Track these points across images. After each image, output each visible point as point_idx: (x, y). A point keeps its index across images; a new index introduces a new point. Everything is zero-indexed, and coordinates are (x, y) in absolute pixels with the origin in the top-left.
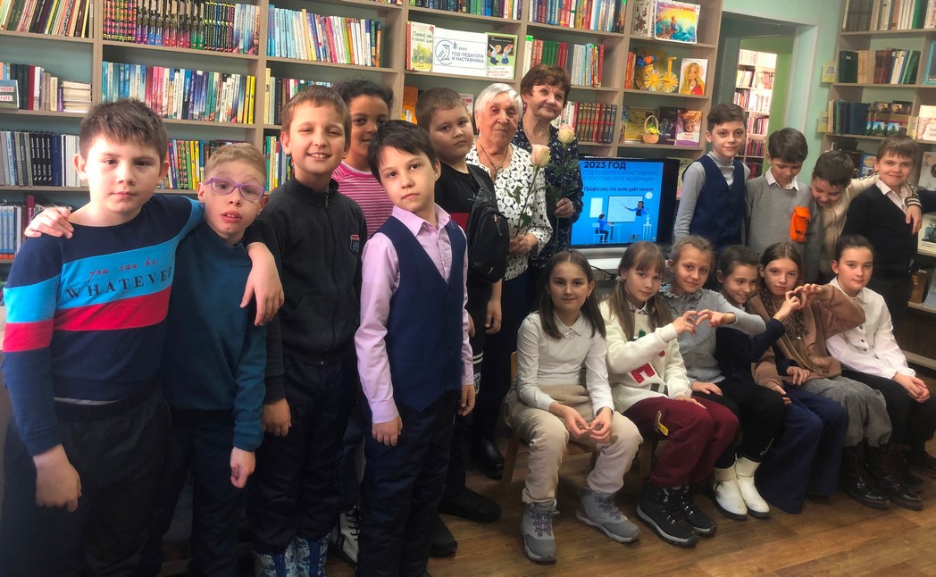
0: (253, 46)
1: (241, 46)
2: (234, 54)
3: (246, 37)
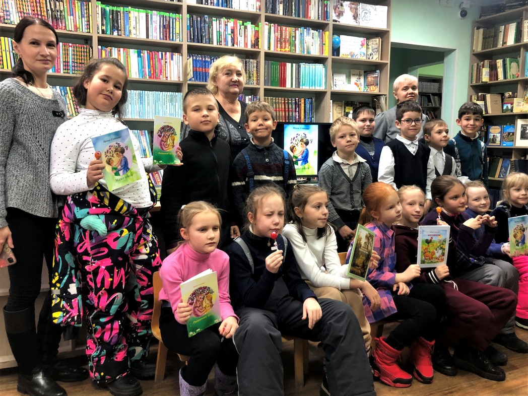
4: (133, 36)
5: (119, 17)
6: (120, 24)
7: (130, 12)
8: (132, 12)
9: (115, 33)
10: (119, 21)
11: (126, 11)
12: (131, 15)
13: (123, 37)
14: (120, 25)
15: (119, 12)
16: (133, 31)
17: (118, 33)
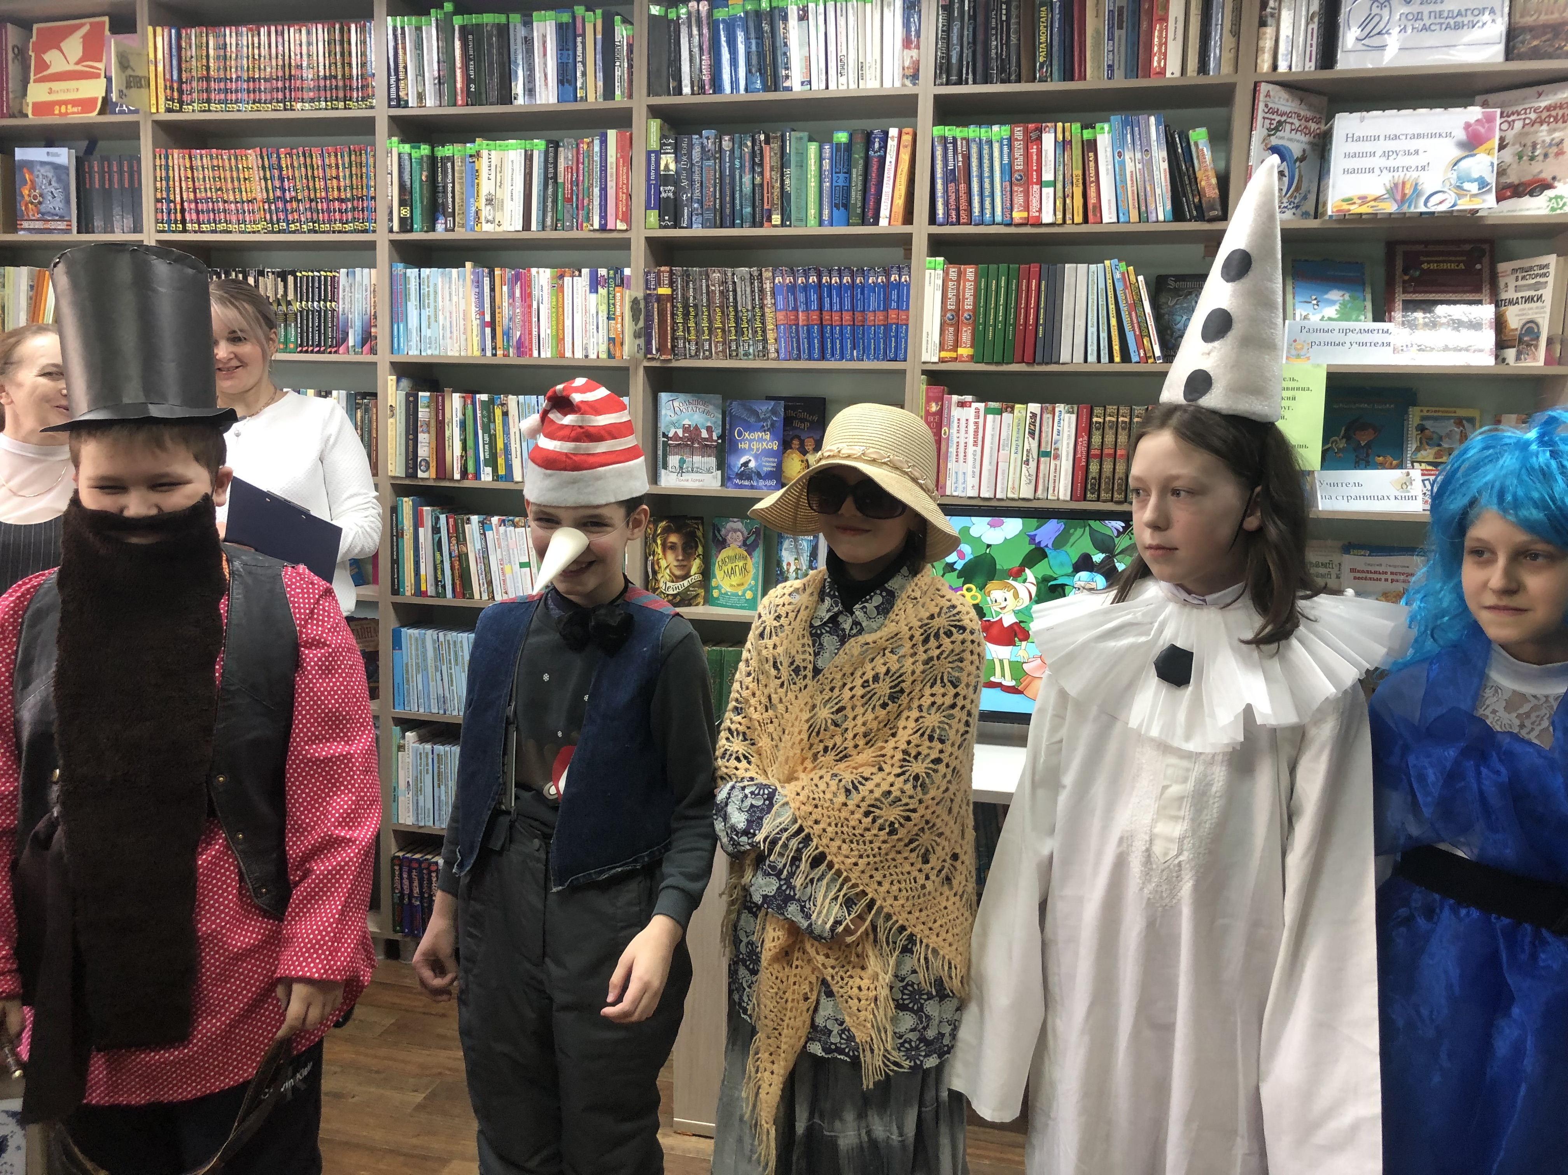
0: (368, 338)
1: (351, 343)
2: (340, 357)
3: (358, 324)
4: (487, 229)
5: (450, 177)
6: (450, 195)
7: (478, 155)
8: (485, 153)
9: (440, 227)
10: (450, 185)
11: (471, 156)
12: (483, 165)
13: (460, 234)
14: (450, 200)
15: (451, 159)
16: (486, 212)
17: (446, 223)
